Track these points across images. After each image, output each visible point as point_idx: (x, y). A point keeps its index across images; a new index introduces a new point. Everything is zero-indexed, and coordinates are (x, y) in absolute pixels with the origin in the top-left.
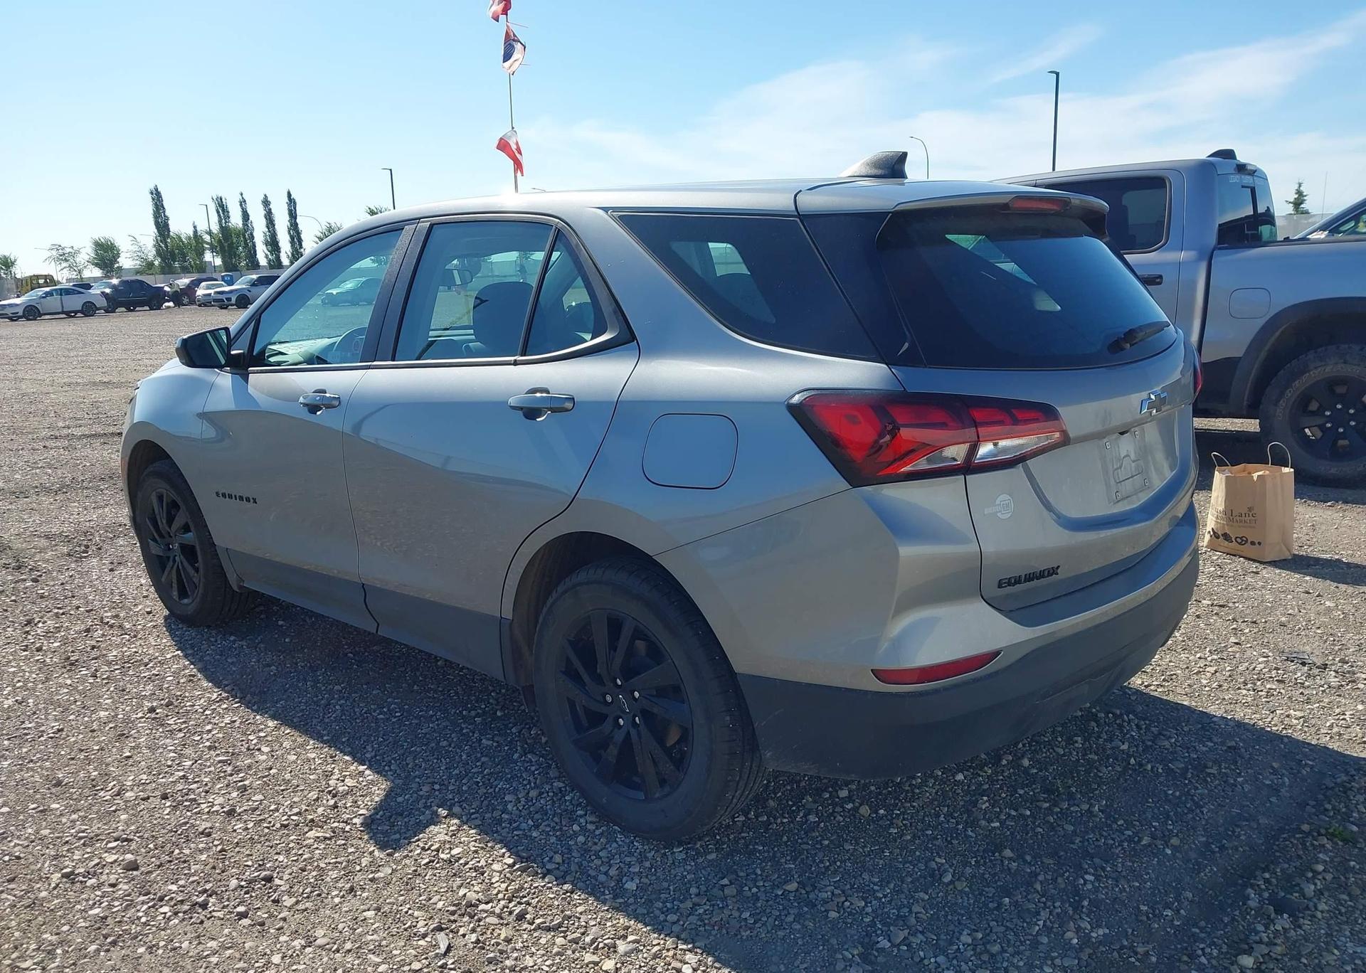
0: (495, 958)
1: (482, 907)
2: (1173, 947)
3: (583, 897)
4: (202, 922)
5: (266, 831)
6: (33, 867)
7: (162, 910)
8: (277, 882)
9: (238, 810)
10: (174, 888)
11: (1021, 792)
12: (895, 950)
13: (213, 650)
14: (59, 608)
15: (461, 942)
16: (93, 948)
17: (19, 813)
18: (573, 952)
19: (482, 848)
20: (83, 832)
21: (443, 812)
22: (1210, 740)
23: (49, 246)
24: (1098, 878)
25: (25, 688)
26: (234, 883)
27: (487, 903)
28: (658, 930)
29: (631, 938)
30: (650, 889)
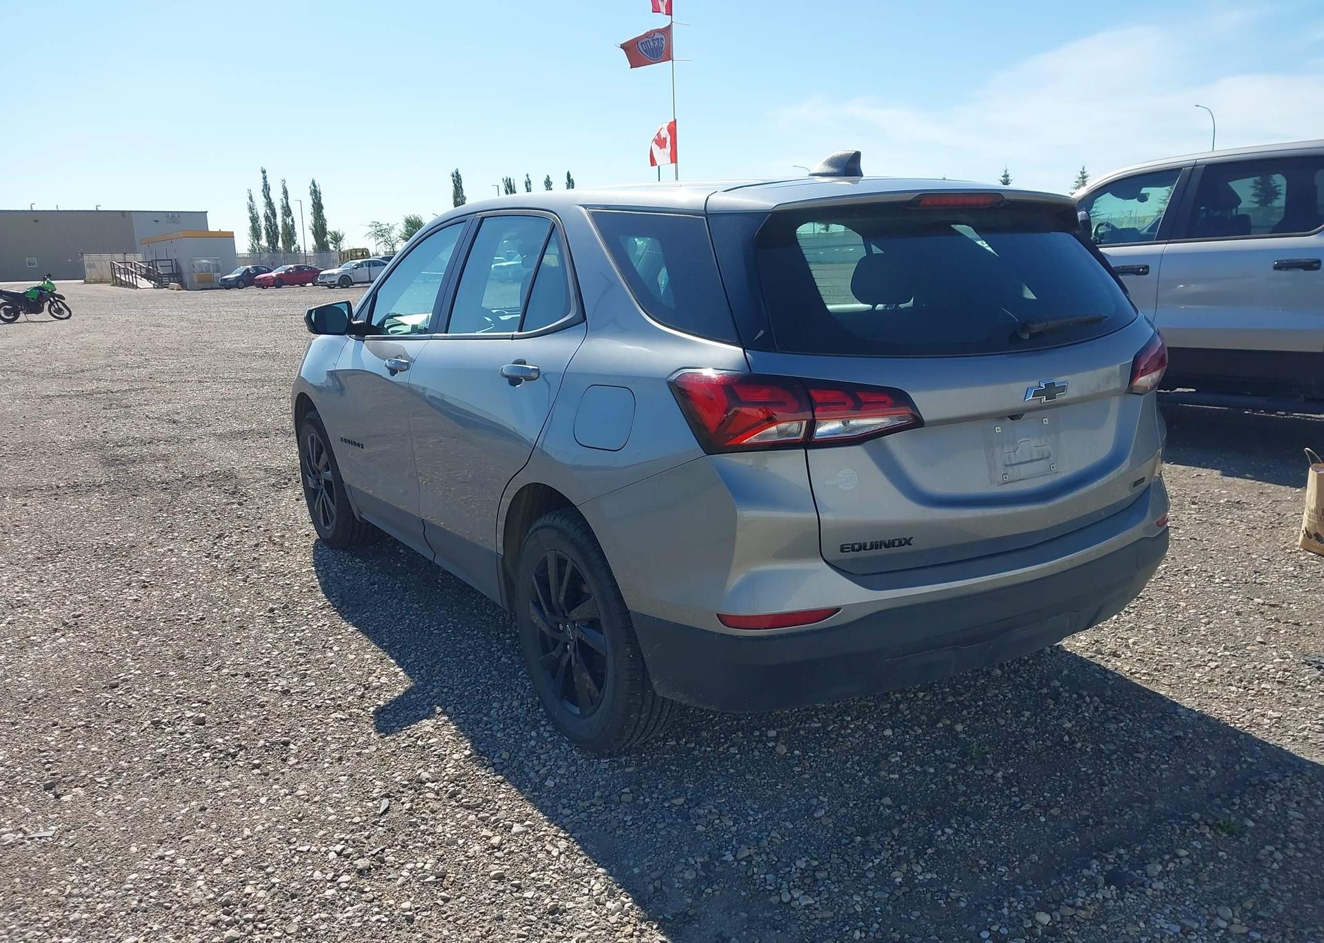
0: (415, 822)
1: (429, 784)
2: (988, 898)
3: (508, 787)
4: (227, 767)
5: (304, 709)
6: (136, 715)
7: (205, 755)
8: (292, 746)
9: (292, 691)
10: (220, 741)
11: (938, 752)
12: (736, 864)
13: (339, 569)
14: (246, 527)
15: (399, 807)
16: (146, 775)
17: (146, 675)
18: (477, 827)
19: (454, 741)
20: (181, 694)
21: (439, 709)
22: (1160, 728)
23: (370, 223)
24: (956, 832)
25: (194, 586)
26: (262, 742)
27: (433, 782)
28: (550, 820)
29: (527, 823)
30: (565, 788)
